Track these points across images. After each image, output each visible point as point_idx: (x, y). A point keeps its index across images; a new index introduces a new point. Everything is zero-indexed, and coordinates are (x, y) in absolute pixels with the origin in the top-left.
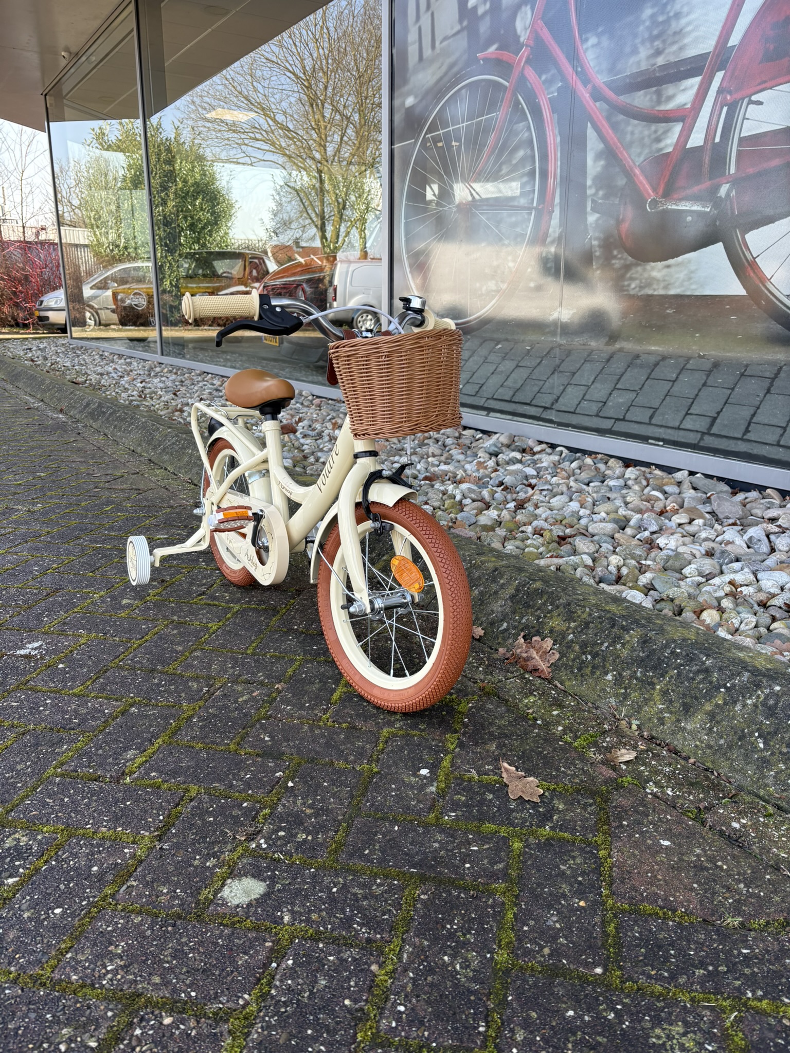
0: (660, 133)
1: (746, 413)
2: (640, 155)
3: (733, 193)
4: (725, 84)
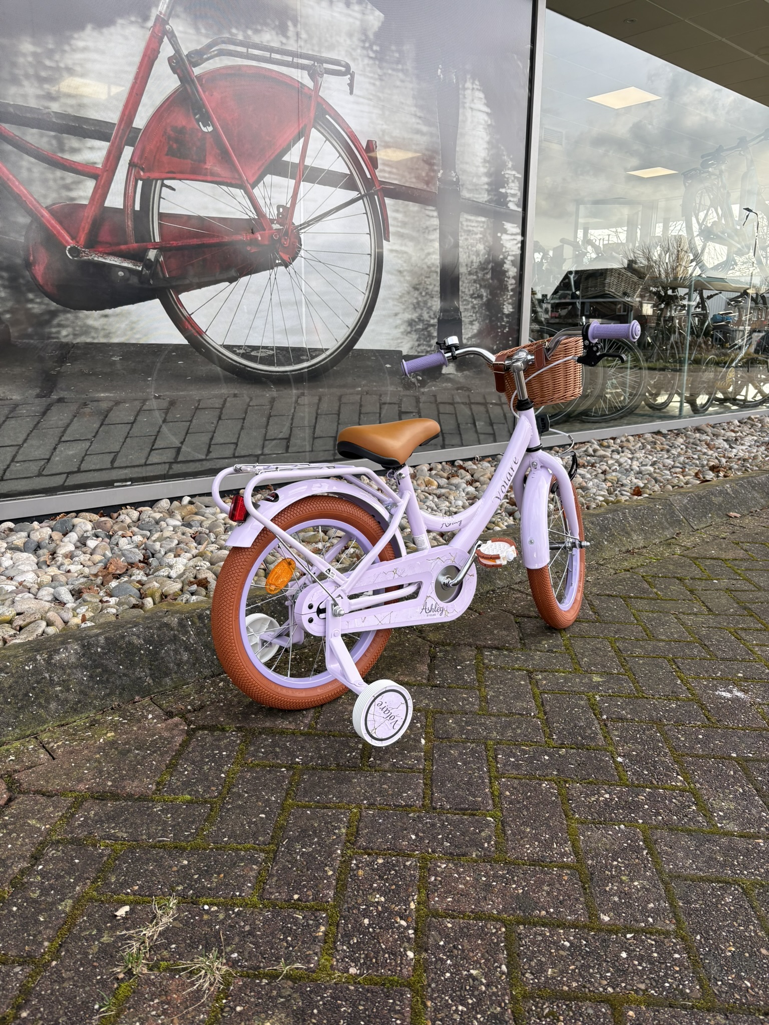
1: (205, 438)
2: (45, 196)
3: (161, 259)
4: (136, 160)
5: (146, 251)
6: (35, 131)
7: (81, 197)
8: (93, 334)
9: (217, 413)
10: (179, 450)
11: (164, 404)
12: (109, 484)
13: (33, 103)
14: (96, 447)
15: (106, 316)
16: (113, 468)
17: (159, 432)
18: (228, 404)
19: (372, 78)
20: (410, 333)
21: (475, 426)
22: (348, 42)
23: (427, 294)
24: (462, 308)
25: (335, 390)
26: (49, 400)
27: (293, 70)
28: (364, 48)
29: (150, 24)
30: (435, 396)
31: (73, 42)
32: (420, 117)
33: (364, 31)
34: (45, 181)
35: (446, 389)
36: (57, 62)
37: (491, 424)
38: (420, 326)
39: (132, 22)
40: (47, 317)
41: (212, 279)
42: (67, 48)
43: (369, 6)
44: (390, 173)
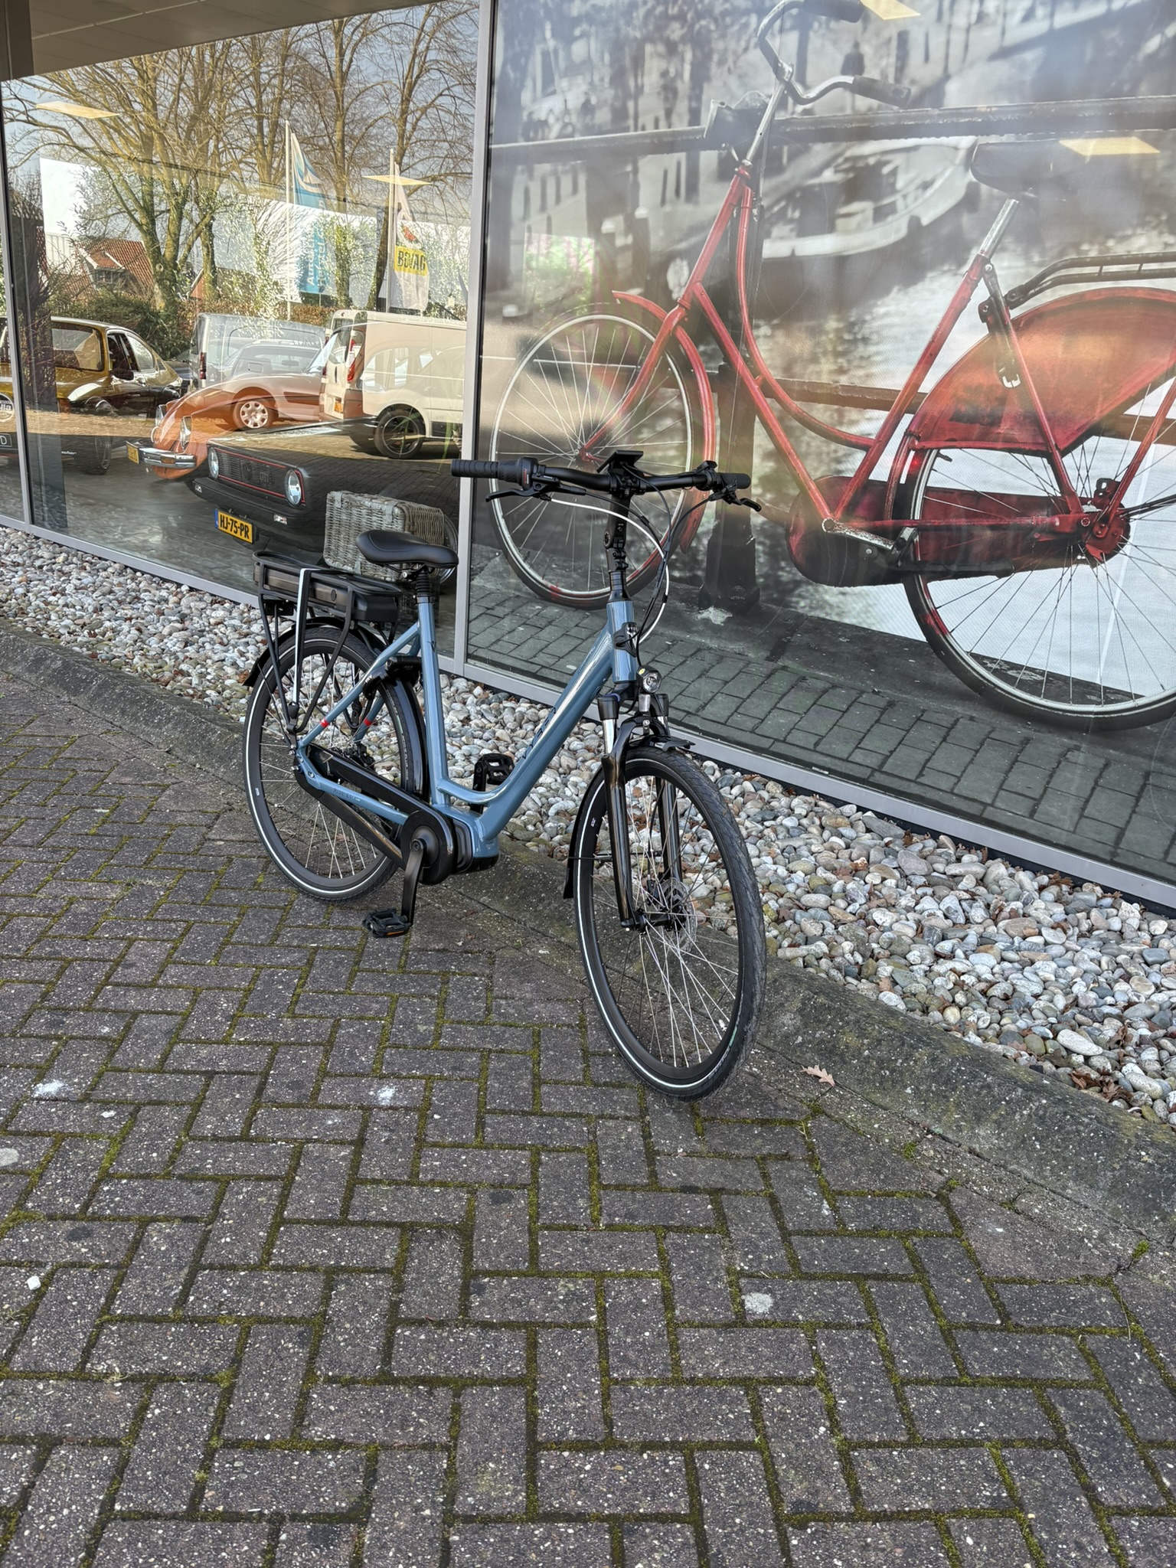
0: (840, 453)
1: (921, 757)
2: (816, 469)
3: (917, 539)
4: (913, 429)
5: (899, 530)
6: (821, 406)
8: (828, 610)
9: (943, 732)
10: (885, 759)
11: (882, 703)
12: (807, 765)
14: (804, 724)
16: (816, 751)
17: (868, 731)
18: (959, 727)
26: (775, 665)
29: (966, 268)
34: (819, 454)
39: (944, 272)
40: (791, 586)
41: (975, 569)
42: (868, 317)
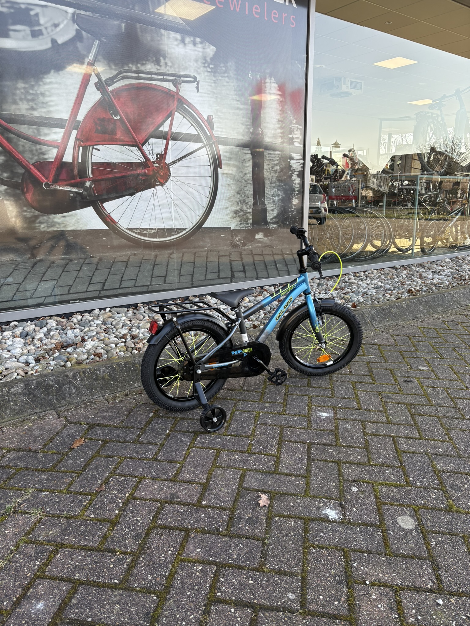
1: (119, 277)
2: (32, 159)
3: (93, 186)
4: (79, 137)
5: (84, 183)
6: (26, 126)
7: (49, 158)
8: (58, 226)
9: (125, 264)
10: (104, 284)
12: (67, 302)
13: (24, 112)
14: (60, 283)
15: (64, 217)
16: (69, 294)
17: (93, 275)
18: (131, 259)
19: (209, 82)
20: (235, 217)
21: (277, 267)
22: (195, 65)
23: (245, 196)
24: (266, 202)
25: (192, 250)
26: (35, 260)
27: (164, 83)
28: (204, 67)
29: (85, 66)
30: (251, 251)
31: (44, 80)
32: (238, 101)
33: (205, 58)
35: (258, 247)
36: (36, 91)
37: (287, 265)
38: (242, 214)
40: (33, 219)
41: (121, 195)
43: (207, 44)
44: (222, 132)
